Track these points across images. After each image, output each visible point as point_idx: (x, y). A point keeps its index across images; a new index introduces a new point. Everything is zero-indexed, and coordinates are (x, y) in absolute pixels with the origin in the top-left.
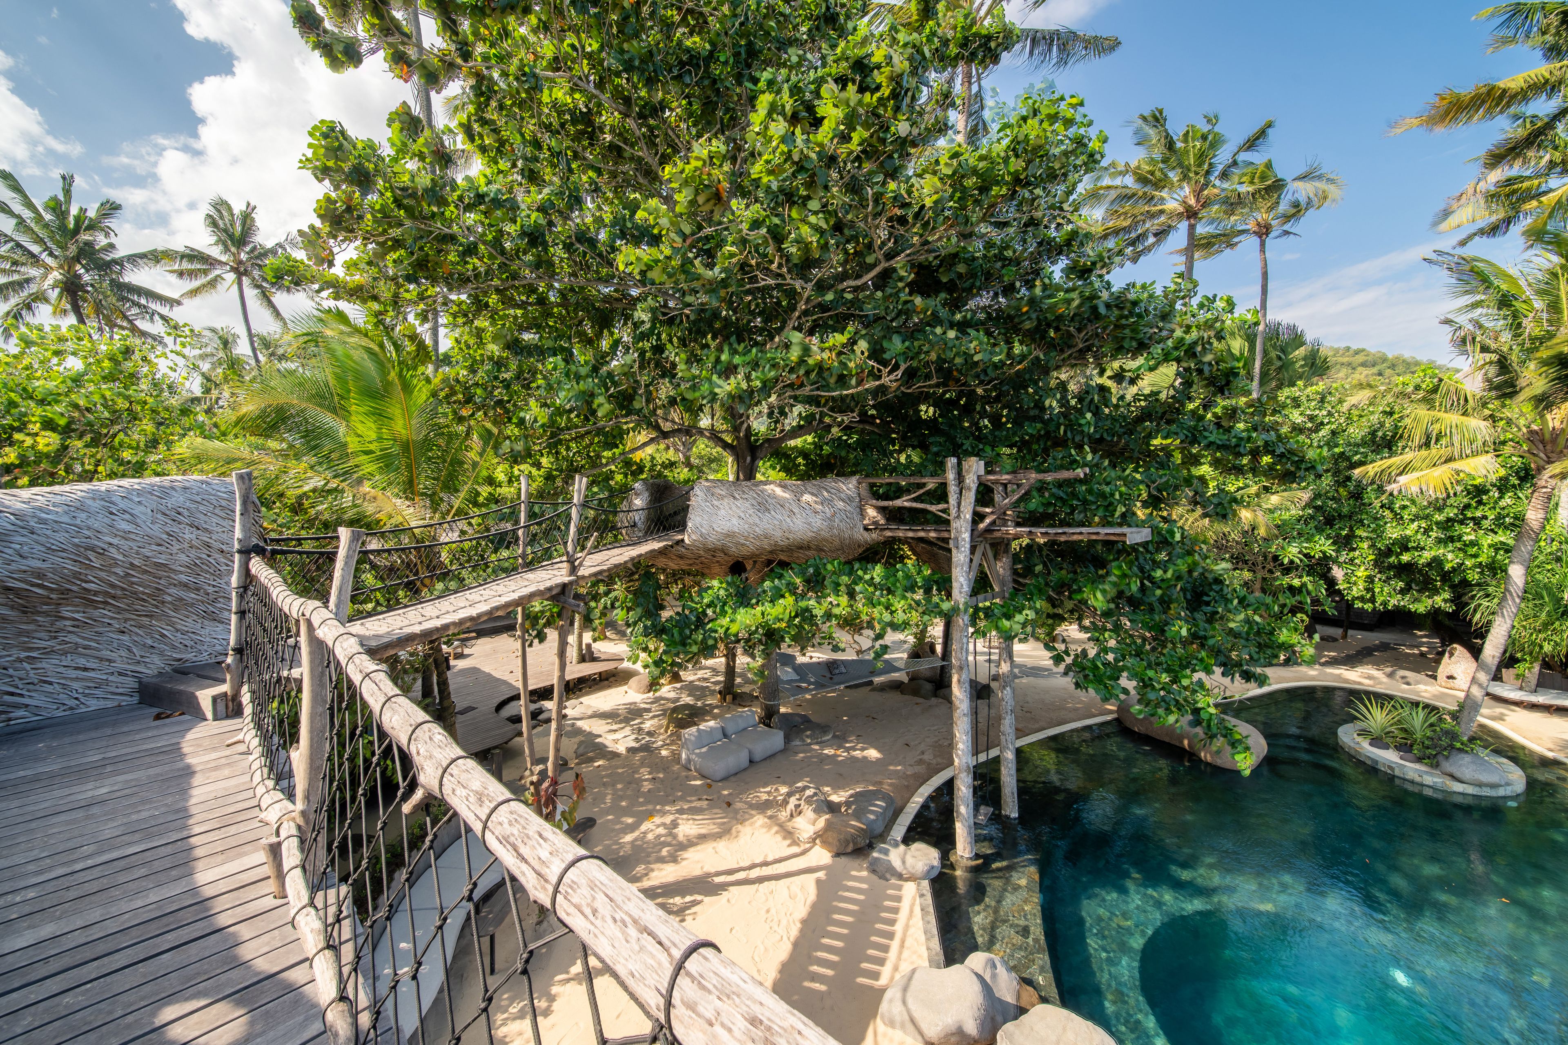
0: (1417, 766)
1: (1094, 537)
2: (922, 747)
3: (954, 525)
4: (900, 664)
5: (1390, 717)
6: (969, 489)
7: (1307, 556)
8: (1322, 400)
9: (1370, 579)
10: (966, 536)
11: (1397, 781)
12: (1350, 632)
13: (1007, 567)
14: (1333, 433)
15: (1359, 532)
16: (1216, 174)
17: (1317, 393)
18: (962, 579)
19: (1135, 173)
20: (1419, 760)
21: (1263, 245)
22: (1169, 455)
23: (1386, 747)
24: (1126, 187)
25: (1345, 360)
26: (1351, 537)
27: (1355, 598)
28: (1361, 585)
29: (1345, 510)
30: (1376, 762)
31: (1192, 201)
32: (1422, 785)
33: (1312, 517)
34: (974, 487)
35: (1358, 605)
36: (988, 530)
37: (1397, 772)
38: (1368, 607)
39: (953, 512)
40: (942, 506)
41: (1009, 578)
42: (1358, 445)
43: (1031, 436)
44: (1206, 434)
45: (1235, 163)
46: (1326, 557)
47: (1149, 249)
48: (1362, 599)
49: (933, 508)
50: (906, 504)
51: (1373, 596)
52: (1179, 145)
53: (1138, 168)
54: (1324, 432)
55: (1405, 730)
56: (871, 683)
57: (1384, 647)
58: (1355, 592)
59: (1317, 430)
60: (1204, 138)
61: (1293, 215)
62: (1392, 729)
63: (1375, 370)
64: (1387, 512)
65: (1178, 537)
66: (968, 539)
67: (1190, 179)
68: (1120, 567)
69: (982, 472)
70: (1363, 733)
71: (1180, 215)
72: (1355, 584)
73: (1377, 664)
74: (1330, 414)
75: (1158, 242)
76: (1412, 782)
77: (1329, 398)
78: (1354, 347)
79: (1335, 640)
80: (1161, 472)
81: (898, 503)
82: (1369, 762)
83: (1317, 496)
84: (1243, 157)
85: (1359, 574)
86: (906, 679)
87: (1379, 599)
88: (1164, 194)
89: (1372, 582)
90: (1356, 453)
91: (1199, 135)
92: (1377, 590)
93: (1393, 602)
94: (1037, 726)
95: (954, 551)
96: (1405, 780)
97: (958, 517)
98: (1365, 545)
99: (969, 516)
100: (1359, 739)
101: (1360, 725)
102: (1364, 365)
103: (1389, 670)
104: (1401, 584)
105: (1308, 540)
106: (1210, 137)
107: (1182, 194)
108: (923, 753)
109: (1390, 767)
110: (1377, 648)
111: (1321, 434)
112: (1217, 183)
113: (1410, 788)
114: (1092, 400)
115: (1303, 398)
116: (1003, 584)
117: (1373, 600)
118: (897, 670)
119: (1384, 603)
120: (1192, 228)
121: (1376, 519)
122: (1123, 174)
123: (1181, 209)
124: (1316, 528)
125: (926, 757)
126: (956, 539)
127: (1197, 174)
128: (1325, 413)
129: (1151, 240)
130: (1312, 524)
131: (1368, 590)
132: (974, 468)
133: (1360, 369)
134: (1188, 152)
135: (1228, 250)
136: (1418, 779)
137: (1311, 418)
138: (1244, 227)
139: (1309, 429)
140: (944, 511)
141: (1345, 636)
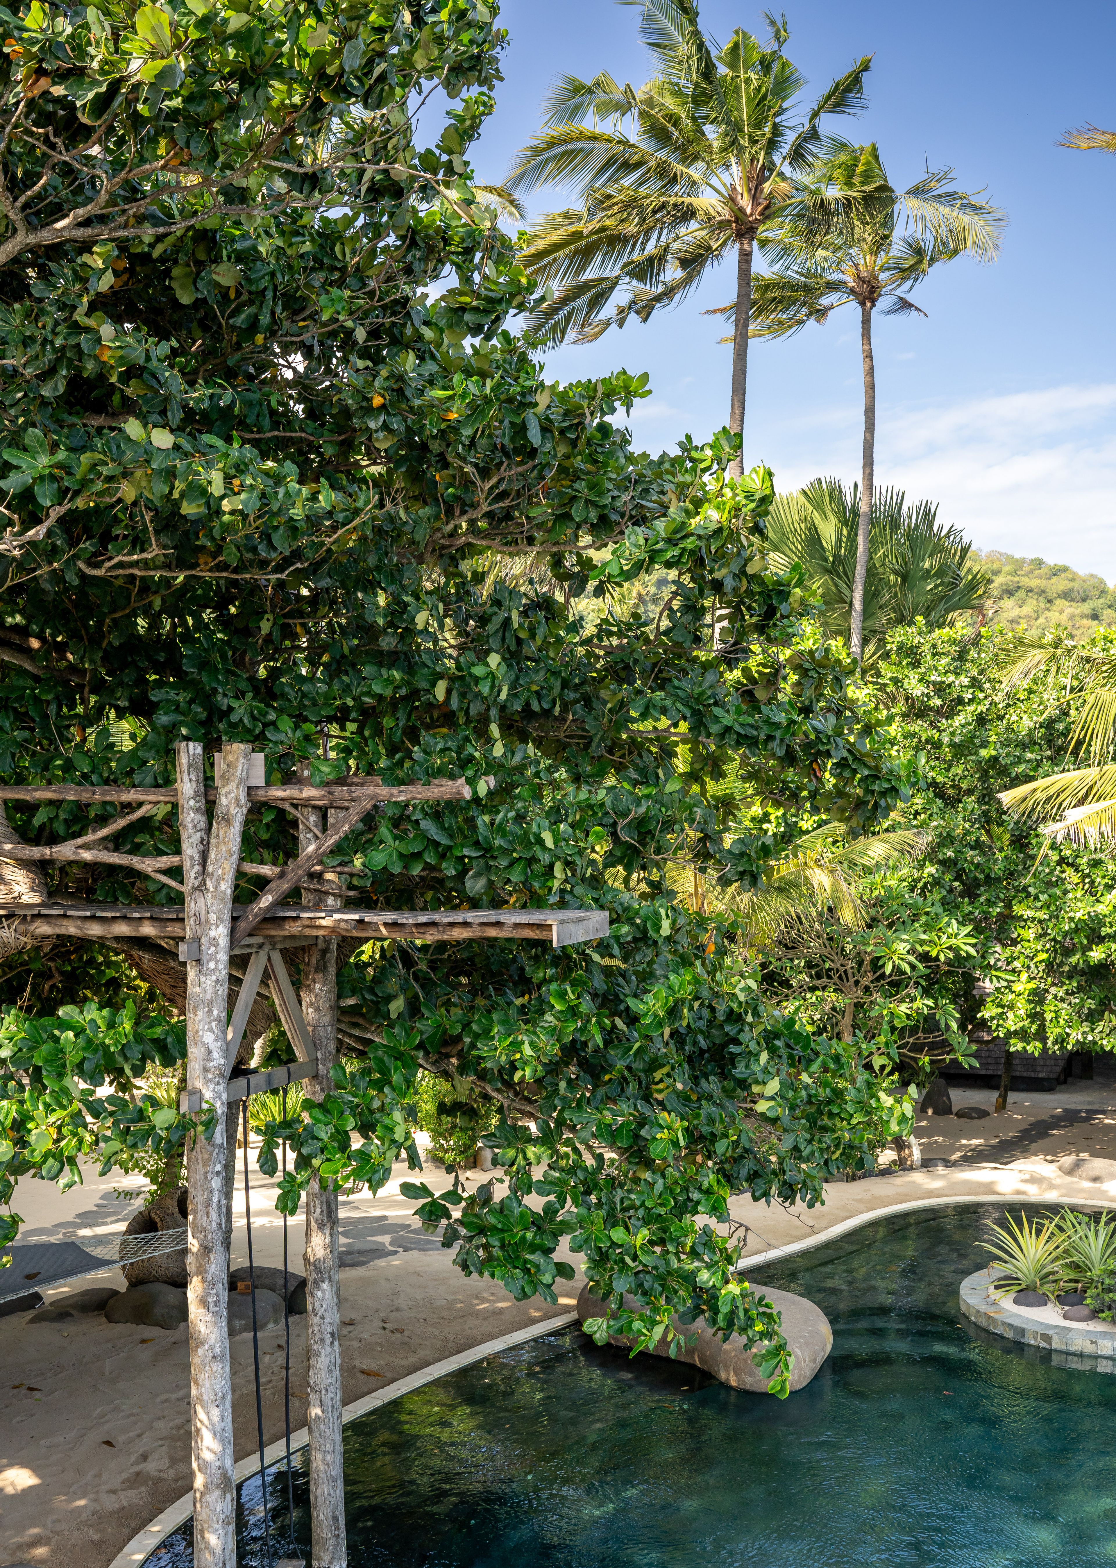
0: (1092, 1326)
1: (492, 933)
2: (145, 1444)
3: (193, 906)
4: (111, 1252)
5: (1051, 1246)
6: (227, 820)
7: (925, 957)
8: (962, 656)
9: (1038, 997)
10: (220, 932)
11: (1056, 1360)
12: (1012, 1097)
13: (324, 1005)
14: (981, 720)
15: (1020, 910)
16: (785, 149)
17: (953, 642)
18: (208, 1038)
19: (643, 115)
20: (1094, 1315)
21: (866, 321)
22: (668, 753)
23: (1042, 1301)
24: (624, 142)
25: (1034, 583)
26: (1007, 918)
27: (1009, 1034)
28: (1022, 1007)
29: (998, 869)
30: (1022, 1332)
31: (745, 202)
32: (1096, 1357)
33: (936, 882)
34: (238, 814)
35: (1016, 1046)
36: (270, 920)
37: (1056, 1344)
38: (1034, 1048)
39: (191, 873)
40: (165, 861)
41: (328, 1032)
42: (1024, 746)
43: (380, 698)
44: (717, 711)
45: (813, 135)
46: (959, 960)
47: (669, 293)
48: (1023, 1035)
49: (147, 865)
50: (86, 855)
51: (1042, 1028)
52: (723, 70)
53: (650, 102)
54: (963, 718)
55: (1075, 1266)
56: (37, 1297)
57: (1071, 1118)
58: (1012, 1023)
59: (950, 714)
60: (765, 66)
61: (912, 268)
62: (1056, 1267)
63: (1086, 608)
64: (1070, 871)
65: (666, 929)
66: (224, 941)
67: (741, 150)
68: (562, 995)
69: (258, 779)
70: (1005, 1283)
71: (723, 225)
72: (1011, 1006)
73: (1052, 1152)
74: (975, 683)
75: (687, 281)
76: (1081, 1355)
77: (973, 654)
78: (1051, 560)
79: (983, 1114)
80: (640, 791)
81: (65, 851)
82: (1010, 1335)
83: (946, 839)
84: (829, 124)
85: (1017, 987)
86: (121, 1284)
87: (1053, 1033)
88: (695, 172)
89: (1041, 1002)
90: (1019, 760)
91: (755, 57)
92: (1048, 1016)
93: (1076, 1035)
94: (413, 1359)
95: (191, 973)
96: (1068, 1353)
97: (201, 888)
98: (1030, 934)
99: (226, 888)
100: (995, 1295)
101: (998, 1269)
102: (1066, 595)
103: (1068, 1160)
104: (1090, 1004)
105: (928, 928)
106: (776, 68)
107: (728, 181)
108: (145, 1457)
109: (1046, 1338)
110: (1056, 1122)
111: (959, 720)
112: (786, 169)
113: (1075, 1364)
114: (508, 621)
115: (925, 648)
116: (314, 1043)
117: (1041, 1035)
118: (101, 1263)
119: (1062, 1040)
120: (745, 258)
121: (1050, 884)
122: (623, 108)
123: (726, 214)
124: (944, 902)
125: (151, 1467)
126: (197, 940)
127: (754, 142)
128: (966, 681)
129: (672, 272)
130: (936, 895)
131: (1033, 1016)
132: (240, 770)
133: (1060, 603)
134: (737, 89)
135: (811, 323)
136: (1089, 1349)
137: (940, 689)
138: (836, 277)
139: (938, 712)
140: (169, 872)
141: (1001, 1106)
